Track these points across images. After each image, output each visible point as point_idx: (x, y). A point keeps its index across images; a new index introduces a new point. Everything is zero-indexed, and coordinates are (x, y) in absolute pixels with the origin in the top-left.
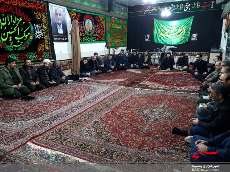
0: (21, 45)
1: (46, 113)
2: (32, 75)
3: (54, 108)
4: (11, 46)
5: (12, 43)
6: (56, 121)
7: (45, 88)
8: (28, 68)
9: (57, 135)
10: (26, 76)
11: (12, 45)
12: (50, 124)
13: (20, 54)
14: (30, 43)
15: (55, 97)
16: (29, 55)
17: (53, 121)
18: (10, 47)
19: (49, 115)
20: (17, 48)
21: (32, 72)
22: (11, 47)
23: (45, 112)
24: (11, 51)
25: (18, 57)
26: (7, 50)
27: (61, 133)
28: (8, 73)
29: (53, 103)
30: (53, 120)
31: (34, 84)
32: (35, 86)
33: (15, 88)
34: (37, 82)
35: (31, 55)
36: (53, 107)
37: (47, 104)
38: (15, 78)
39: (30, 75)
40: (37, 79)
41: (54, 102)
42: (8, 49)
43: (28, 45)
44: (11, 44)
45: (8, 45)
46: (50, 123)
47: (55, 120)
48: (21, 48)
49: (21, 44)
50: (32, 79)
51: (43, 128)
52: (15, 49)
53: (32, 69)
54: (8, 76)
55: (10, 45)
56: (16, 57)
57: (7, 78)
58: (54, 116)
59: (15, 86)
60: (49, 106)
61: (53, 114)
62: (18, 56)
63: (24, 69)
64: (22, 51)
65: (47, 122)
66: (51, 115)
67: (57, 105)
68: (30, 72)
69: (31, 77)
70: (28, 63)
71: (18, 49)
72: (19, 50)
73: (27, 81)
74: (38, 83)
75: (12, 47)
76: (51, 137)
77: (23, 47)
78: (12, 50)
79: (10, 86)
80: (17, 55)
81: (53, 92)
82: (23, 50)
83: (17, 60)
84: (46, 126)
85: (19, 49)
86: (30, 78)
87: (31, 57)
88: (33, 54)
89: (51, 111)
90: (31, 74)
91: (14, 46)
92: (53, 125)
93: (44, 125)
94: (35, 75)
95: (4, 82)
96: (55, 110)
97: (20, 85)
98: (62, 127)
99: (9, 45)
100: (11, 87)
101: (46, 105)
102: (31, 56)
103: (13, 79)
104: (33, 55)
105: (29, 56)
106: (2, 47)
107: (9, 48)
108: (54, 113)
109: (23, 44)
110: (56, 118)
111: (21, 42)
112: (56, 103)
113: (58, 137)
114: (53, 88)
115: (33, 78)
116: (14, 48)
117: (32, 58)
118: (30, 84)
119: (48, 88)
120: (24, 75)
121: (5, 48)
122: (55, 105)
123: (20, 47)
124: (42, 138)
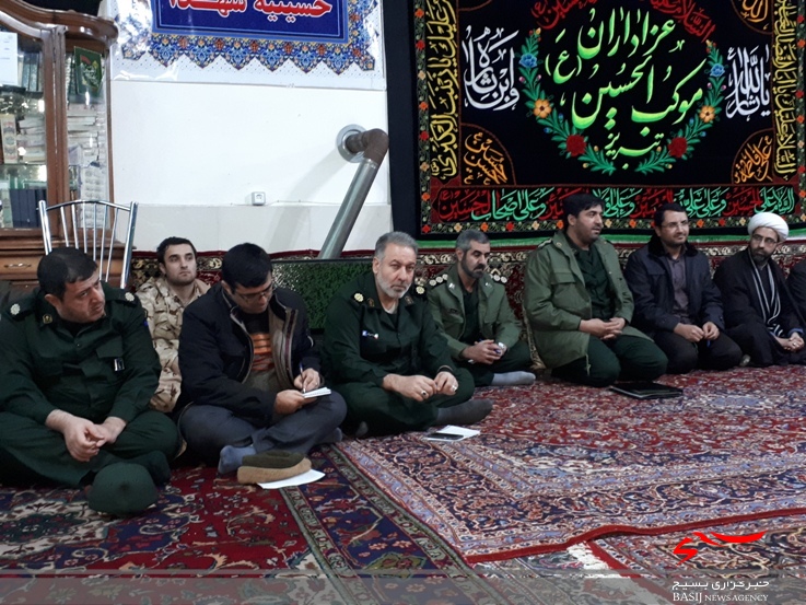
0: (655, 148)
1: (719, 456)
2: (686, 291)
3: (770, 442)
4: (609, 153)
5: (617, 138)
6: (766, 497)
7: (748, 365)
8: (670, 250)
9: (756, 555)
10: (655, 290)
11: (616, 147)
12: (723, 503)
13: (644, 191)
14: (697, 141)
15: (792, 402)
16: (687, 196)
17: (751, 495)
18: (606, 157)
19: (734, 466)
20: (634, 161)
22: (609, 158)
23: (716, 451)
24: (607, 173)
25: (632, 205)
26: (590, 168)
27: (778, 555)
28: (567, 258)
29: (775, 423)
30: (752, 492)
31: (693, 331)
32: (694, 343)
33: (596, 336)
34: (705, 327)
35: (696, 197)
36: (770, 437)
37: (741, 421)
38: (599, 285)
39: (676, 288)
40: (708, 311)
41: (782, 422)
42: (596, 165)
43: (691, 149)
44: (611, 145)
45: (596, 148)
46: (724, 496)
47: (761, 489)
49: (656, 144)
50: (682, 311)
51: (678, 509)
52: (626, 166)
53: (688, 258)
54: (567, 271)
55: (607, 147)
56: (622, 205)
57: (562, 279)
58: (763, 475)
59: (595, 324)
60: (744, 433)
61: (760, 467)
62: (632, 200)
63: (650, 256)
64: (654, 178)
65: (714, 491)
66: (743, 469)
67: (794, 435)
68: (677, 272)
69: (681, 299)
70: (674, 224)
71: (637, 166)
72: (640, 173)
73: (659, 312)
74: (712, 330)
75: (611, 156)
76: (710, 557)
77: (661, 160)
78: (610, 168)
79: (574, 319)
80: (628, 193)
81: (785, 382)
82: (659, 172)
83: (628, 217)
84: (699, 506)
85: (643, 168)
86: (676, 302)
87: (697, 208)
88: (707, 193)
89: (753, 455)
90: (683, 283)
91: (623, 150)
92: (744, 508)
93: (691, 499)
94: (704, 294)
95: (551, 299)
96: (778, 451)
97: (617, 324)
98: (796, 529)
99: (601, 148)
100: (578, 329)
101: (727, 427)
102: (698, 204)
103: (588, 285)
104: (705, 201)
105: (687, 202)
106: (569, 155)
107: (600, 160)
108: (766, 462)
109: (663, 142)
110: (772, 483)
111: (657, 136)
112: (791, 427)
113: (758, 567)
114: (793, 371)
115: (689, 305)
117: (700, 212)
118: (672, 331)
119: (764, 366)
120: (648, 286)
121: (582, 158)
122: (784, 432)
123: (647, 155)
124: (657, 546)
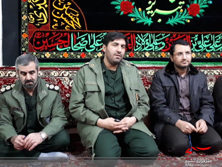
0: (179, 10)
11: (153, 9)
13: (172, 35)
20: (165, 18)
21: (191, 86)
34: (197, 124)
48: (179, 17)
49: (179, 7)
52: (160, 21)
53: (191, 77)
55: (147, 9)
56: (157, 44)
59: (109, 122)
63: (165, 75)
64: (178, 27)
70: (181, 53)
71: (167, 20)
72: (169, 24)
74: (200, 125)
75: (150, 14)
78: (149, 22)
79: (94, 117)
80: (161, 36)
82: (182, 24)
87: (206, 46)
95: (84, 102)
97: (128, 122)
100: (96, 125)
104: (211, 42)
116: (157, 16)
117: (208, 48)
123: (174, 14)
